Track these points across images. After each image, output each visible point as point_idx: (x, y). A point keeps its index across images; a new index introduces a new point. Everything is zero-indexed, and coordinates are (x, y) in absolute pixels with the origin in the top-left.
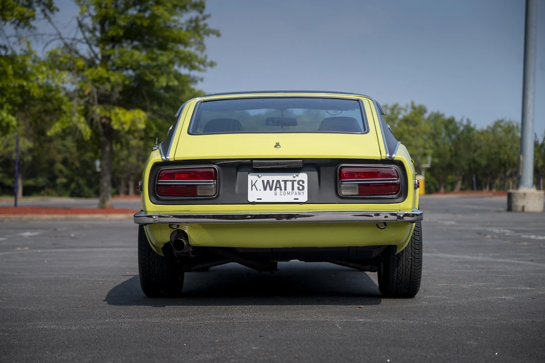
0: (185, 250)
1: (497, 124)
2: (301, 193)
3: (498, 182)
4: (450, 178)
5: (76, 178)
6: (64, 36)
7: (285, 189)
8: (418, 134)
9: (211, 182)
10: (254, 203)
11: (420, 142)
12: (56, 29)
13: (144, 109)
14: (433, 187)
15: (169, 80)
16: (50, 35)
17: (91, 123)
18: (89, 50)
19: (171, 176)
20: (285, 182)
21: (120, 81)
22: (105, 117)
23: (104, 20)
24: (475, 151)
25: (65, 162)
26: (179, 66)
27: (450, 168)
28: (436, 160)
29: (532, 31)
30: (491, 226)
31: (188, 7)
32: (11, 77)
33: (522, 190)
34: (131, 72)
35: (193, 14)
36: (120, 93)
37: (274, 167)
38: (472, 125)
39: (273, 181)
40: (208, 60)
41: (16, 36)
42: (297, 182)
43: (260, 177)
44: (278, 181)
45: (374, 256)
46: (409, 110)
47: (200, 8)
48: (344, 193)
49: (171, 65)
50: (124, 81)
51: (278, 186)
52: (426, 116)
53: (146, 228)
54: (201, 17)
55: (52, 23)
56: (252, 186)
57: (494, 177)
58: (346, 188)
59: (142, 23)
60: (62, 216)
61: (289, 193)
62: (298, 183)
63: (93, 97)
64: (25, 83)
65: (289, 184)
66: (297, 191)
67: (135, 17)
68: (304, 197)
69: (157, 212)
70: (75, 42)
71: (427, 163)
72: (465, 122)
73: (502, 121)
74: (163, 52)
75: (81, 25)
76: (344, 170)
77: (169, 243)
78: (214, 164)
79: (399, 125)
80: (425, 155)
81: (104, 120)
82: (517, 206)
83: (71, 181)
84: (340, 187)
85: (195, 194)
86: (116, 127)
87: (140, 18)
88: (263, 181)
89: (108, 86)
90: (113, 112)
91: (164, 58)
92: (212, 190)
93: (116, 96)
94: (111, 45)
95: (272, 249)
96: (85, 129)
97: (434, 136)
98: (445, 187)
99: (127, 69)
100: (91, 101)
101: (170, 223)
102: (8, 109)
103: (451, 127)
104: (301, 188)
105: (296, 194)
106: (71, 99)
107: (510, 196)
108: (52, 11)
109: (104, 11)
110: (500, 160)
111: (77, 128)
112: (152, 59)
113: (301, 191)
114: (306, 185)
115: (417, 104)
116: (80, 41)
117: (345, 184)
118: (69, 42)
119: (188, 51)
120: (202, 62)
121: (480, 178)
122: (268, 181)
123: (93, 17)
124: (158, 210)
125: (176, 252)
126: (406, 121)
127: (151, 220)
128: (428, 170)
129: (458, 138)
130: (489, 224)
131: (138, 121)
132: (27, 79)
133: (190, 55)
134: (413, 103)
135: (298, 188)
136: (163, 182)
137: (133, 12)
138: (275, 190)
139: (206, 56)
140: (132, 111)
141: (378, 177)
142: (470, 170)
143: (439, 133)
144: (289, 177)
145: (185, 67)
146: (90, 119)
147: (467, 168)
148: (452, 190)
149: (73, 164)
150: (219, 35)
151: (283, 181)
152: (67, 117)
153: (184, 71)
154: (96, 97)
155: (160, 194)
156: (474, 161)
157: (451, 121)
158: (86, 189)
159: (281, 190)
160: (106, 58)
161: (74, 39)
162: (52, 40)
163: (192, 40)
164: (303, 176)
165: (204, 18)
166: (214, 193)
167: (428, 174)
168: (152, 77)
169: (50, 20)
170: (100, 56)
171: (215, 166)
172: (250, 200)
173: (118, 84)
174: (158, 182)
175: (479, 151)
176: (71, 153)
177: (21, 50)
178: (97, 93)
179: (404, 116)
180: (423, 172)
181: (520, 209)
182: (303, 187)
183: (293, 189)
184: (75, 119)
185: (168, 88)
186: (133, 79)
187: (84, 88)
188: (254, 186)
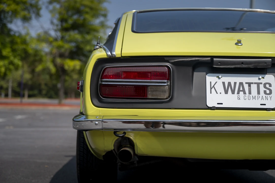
2: (269, 98)
5: (50, 91)
7: (250, 93)
9: (165, 83)
10: (213, 108)
13: (80, 60)
17: (55, 65)
18: (55, 34)
20: (249, 84)
23: (63, 20)
25: (46, 85)
35: (102, 19)
37: (239, 66)
39: (235, 83)
41: (23, 26)
42: (263, 85)
43: (219, 78)
44: (241, 84)
47: (105, 16)
51: (241, 89)
53: (87, 135)
56: (211, 89)
61: (254, 98)
62: (265, 87)
65: (254, 87)
66: (264, 95)
69: (100, 116)
75: (52, 23)
77: (112, 151)
78: (168, 61)
85: (145, 96)
88: (224, 83)
89: (63, 50)
91: (88, 37)
92: (165, 92)
93: (67, 54)
101: (114, 130)
104: (268, 92)
105: (262, 98)
113: (268, 96)
114: (273, 88)
122: (229, 84)
124: (101, 114)
127: (92, 126)
135: (265, 92)
136: (106, 81)
137: (75, 17)
138: (238, 93)
144: (253, 79)
151: (246, 83)
154: (58, 54)
155: (104, 95)
159: (245, 93)
160: (63, 38)
164: (270, 78)
165: (107, 21)
166: (167, 95)
171: (168, 64)
172: (210, 104)
174: (102, 81)
182: (271, 91)
183: (259, 93)
184: (48, 64)
188: (213, 89)
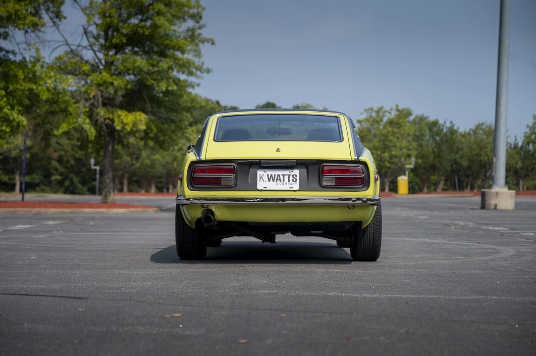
0: (212, 224)
1: (479, 127)
2: (295, 184)
3: (479, 182)
4: (434, 178)
5: (71, 175)
6: (69, 42)
7: (284, 181)
8: (402, 135)
9: (231, 175)
10: (261, 190)
11: (404, 143)
12: (63, 36)
13: (145, 112)
14: (417, 187)
15: (168, 85)
16: (58, 42)
17: (95, 123)
18: (94, 55)
19: (203, 171)
20: (284, 175)
21: (123, 85)
22: (109, 118)
23: (108, 28)
24: (457, 153)
25: (60, 160)
26: (178, 72)
27: (433, 168)
28: (420, 161)
29: (506, 42)
30: (459, 220)
31: (186, 17)
32: (21, 81)
33: (495, 189)
34: (132, 77)
35: (190, 23)
36: (123, 96)
37: (276, 165)
38: (455, 128)
39: (275, 175)
40: (205, 67)
41: (26, 43)
43: (265, 172)
44: (279, 175)
45: (346, 229)
46: (394, 113)
47: (198, 19)
48: (325, 184)
49: (170, 71)
50: (126, 86)
51: (278, 178)
52: (411, 118)
53: (184, 210)
54: (197, 26)
55: (59, 31)
57: (476, 178)
58: (326, 181)
59: (144, 32)
60: (69, 210)
61: (286, 184)
62: (293, 177)
63: (98, 100)
64: (34, 87)
65: (286, 177)
66: (292, 182)
67: (137, 26)
68: (296, 186)
70: (81, 48)
71: (410, 163)
72: (448, 125)
73: (483, 124)
74: (162, 59)
75: (86, 32)
76: (325, 168)
77: (200, 218)
78: (234, 163)
79: (385, 127)
80: (409, 156)
81: (107, 121)
82: (490, 205)
83: (66, 178)
84: (322, 179)
85: (220, 184)
86: (118, 128)
87: (142, 27)
88: (268, 175)
89: (111, 90)
90: (115, 114)
91: (164, 64)
92: (232, 181)
93: (119, 99)
94: (114, 51)
95: (273, 223)
96: (90, 131)
97: (418, 138)
98: (428, 188)
99: (129, 74)
100: (96, 103)
101: (202, 204)
102: (18, 110)
103: (435, 129)
104: (295, 180)
105: (291, 184)
106: (77, 102)
107: (483, 195)
108: (60, 19)
109: (108, 20)
110: (481, 161)
111: (82, 128)
112: (153, 66)
113: (295, 182)
114: (298, 178)
115: (401, 108)
116: (85, 47)
117: (326, 177)
118: (74, 48)
119: (187, 59)
120: (199, 69)
121: (462, 179)
122: (271, 175)
123: (97, 25)
124: (194, 195)
125: (206, 224)
126: (391, 123)
127: (188, 202)
128: (412, 170)
129: (442, 140)
130: (458, 218)
131: (139, 122)
132: (35, 83)
133: (188, 62)
134: (397, 106)
135: (293, 180)
136: (197, 175)
137: (134, 21)
138: (277, 181)
139: (203, 63)
140: (134, 113)
141: (349, 173)
142: (452, 171)
143: (423, 135)
144: (286, 172)
145: (183, 72)
146: (95, 120)
147: (449, 169)
148: (435, 190)
149: (68, 162)
150: (213, 43)
151: (282, 175)
152: (74, 118)
153: (183, 77)
154: (100, 100)
155: (195, 183)
156: (456, 162)
157: (435, 123)
158: (80, 186)
159: (280, 181)
160: (109, 64)
161: (79, 46)
162: (59, 47)
163: (189, 48)
164: (296, 172)
165: (200, 28)
166: (233, 183)
167: (412, 175)
168: (153, 82)
169: (57, 28)
170: (103, 62)
171: (234, 164)
172: (259, 188)
173: (121, 88)
174: (194, 175)
175: (461, 153)
176: (66, 151)
177: (31, 56)
178: (102, 96)
179: (389, 119)
180: (407, 173)
181: (493, 207)
182: (296, 179)
183: (289, 181)
184: (80, 120)
185: (167, 93)
186: (134, 83)
187: (89, 92)
188: (261, 179)
